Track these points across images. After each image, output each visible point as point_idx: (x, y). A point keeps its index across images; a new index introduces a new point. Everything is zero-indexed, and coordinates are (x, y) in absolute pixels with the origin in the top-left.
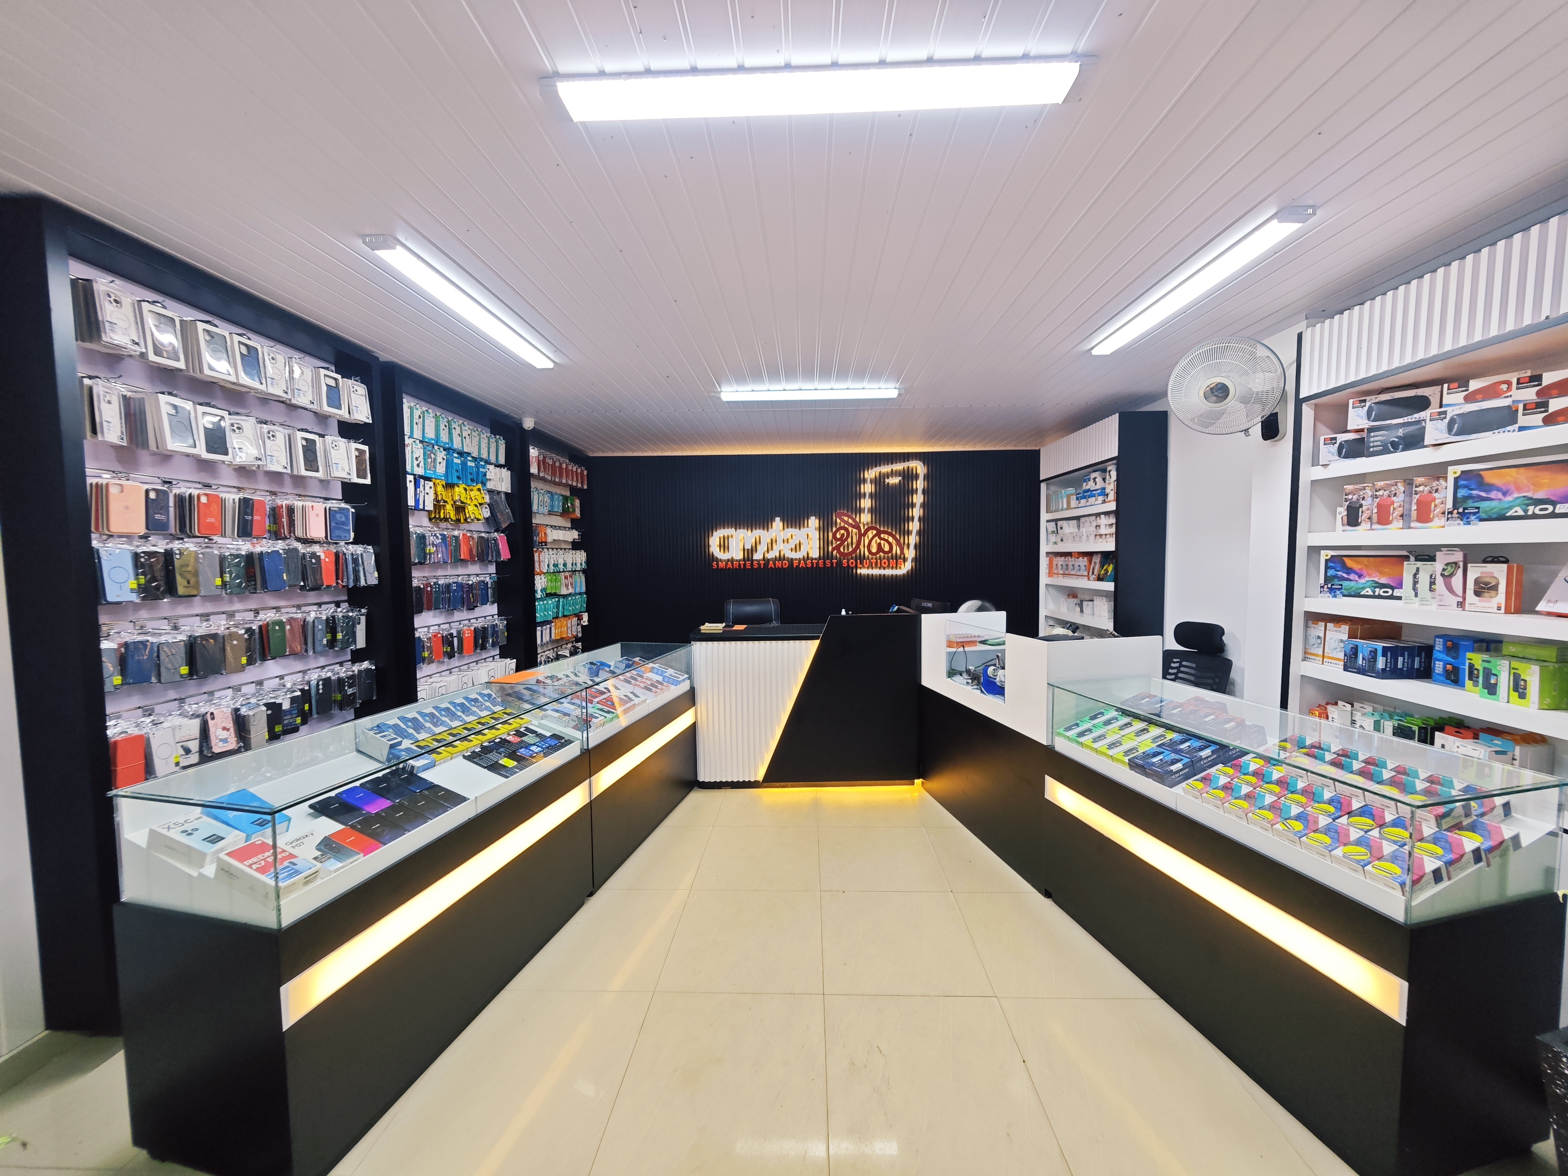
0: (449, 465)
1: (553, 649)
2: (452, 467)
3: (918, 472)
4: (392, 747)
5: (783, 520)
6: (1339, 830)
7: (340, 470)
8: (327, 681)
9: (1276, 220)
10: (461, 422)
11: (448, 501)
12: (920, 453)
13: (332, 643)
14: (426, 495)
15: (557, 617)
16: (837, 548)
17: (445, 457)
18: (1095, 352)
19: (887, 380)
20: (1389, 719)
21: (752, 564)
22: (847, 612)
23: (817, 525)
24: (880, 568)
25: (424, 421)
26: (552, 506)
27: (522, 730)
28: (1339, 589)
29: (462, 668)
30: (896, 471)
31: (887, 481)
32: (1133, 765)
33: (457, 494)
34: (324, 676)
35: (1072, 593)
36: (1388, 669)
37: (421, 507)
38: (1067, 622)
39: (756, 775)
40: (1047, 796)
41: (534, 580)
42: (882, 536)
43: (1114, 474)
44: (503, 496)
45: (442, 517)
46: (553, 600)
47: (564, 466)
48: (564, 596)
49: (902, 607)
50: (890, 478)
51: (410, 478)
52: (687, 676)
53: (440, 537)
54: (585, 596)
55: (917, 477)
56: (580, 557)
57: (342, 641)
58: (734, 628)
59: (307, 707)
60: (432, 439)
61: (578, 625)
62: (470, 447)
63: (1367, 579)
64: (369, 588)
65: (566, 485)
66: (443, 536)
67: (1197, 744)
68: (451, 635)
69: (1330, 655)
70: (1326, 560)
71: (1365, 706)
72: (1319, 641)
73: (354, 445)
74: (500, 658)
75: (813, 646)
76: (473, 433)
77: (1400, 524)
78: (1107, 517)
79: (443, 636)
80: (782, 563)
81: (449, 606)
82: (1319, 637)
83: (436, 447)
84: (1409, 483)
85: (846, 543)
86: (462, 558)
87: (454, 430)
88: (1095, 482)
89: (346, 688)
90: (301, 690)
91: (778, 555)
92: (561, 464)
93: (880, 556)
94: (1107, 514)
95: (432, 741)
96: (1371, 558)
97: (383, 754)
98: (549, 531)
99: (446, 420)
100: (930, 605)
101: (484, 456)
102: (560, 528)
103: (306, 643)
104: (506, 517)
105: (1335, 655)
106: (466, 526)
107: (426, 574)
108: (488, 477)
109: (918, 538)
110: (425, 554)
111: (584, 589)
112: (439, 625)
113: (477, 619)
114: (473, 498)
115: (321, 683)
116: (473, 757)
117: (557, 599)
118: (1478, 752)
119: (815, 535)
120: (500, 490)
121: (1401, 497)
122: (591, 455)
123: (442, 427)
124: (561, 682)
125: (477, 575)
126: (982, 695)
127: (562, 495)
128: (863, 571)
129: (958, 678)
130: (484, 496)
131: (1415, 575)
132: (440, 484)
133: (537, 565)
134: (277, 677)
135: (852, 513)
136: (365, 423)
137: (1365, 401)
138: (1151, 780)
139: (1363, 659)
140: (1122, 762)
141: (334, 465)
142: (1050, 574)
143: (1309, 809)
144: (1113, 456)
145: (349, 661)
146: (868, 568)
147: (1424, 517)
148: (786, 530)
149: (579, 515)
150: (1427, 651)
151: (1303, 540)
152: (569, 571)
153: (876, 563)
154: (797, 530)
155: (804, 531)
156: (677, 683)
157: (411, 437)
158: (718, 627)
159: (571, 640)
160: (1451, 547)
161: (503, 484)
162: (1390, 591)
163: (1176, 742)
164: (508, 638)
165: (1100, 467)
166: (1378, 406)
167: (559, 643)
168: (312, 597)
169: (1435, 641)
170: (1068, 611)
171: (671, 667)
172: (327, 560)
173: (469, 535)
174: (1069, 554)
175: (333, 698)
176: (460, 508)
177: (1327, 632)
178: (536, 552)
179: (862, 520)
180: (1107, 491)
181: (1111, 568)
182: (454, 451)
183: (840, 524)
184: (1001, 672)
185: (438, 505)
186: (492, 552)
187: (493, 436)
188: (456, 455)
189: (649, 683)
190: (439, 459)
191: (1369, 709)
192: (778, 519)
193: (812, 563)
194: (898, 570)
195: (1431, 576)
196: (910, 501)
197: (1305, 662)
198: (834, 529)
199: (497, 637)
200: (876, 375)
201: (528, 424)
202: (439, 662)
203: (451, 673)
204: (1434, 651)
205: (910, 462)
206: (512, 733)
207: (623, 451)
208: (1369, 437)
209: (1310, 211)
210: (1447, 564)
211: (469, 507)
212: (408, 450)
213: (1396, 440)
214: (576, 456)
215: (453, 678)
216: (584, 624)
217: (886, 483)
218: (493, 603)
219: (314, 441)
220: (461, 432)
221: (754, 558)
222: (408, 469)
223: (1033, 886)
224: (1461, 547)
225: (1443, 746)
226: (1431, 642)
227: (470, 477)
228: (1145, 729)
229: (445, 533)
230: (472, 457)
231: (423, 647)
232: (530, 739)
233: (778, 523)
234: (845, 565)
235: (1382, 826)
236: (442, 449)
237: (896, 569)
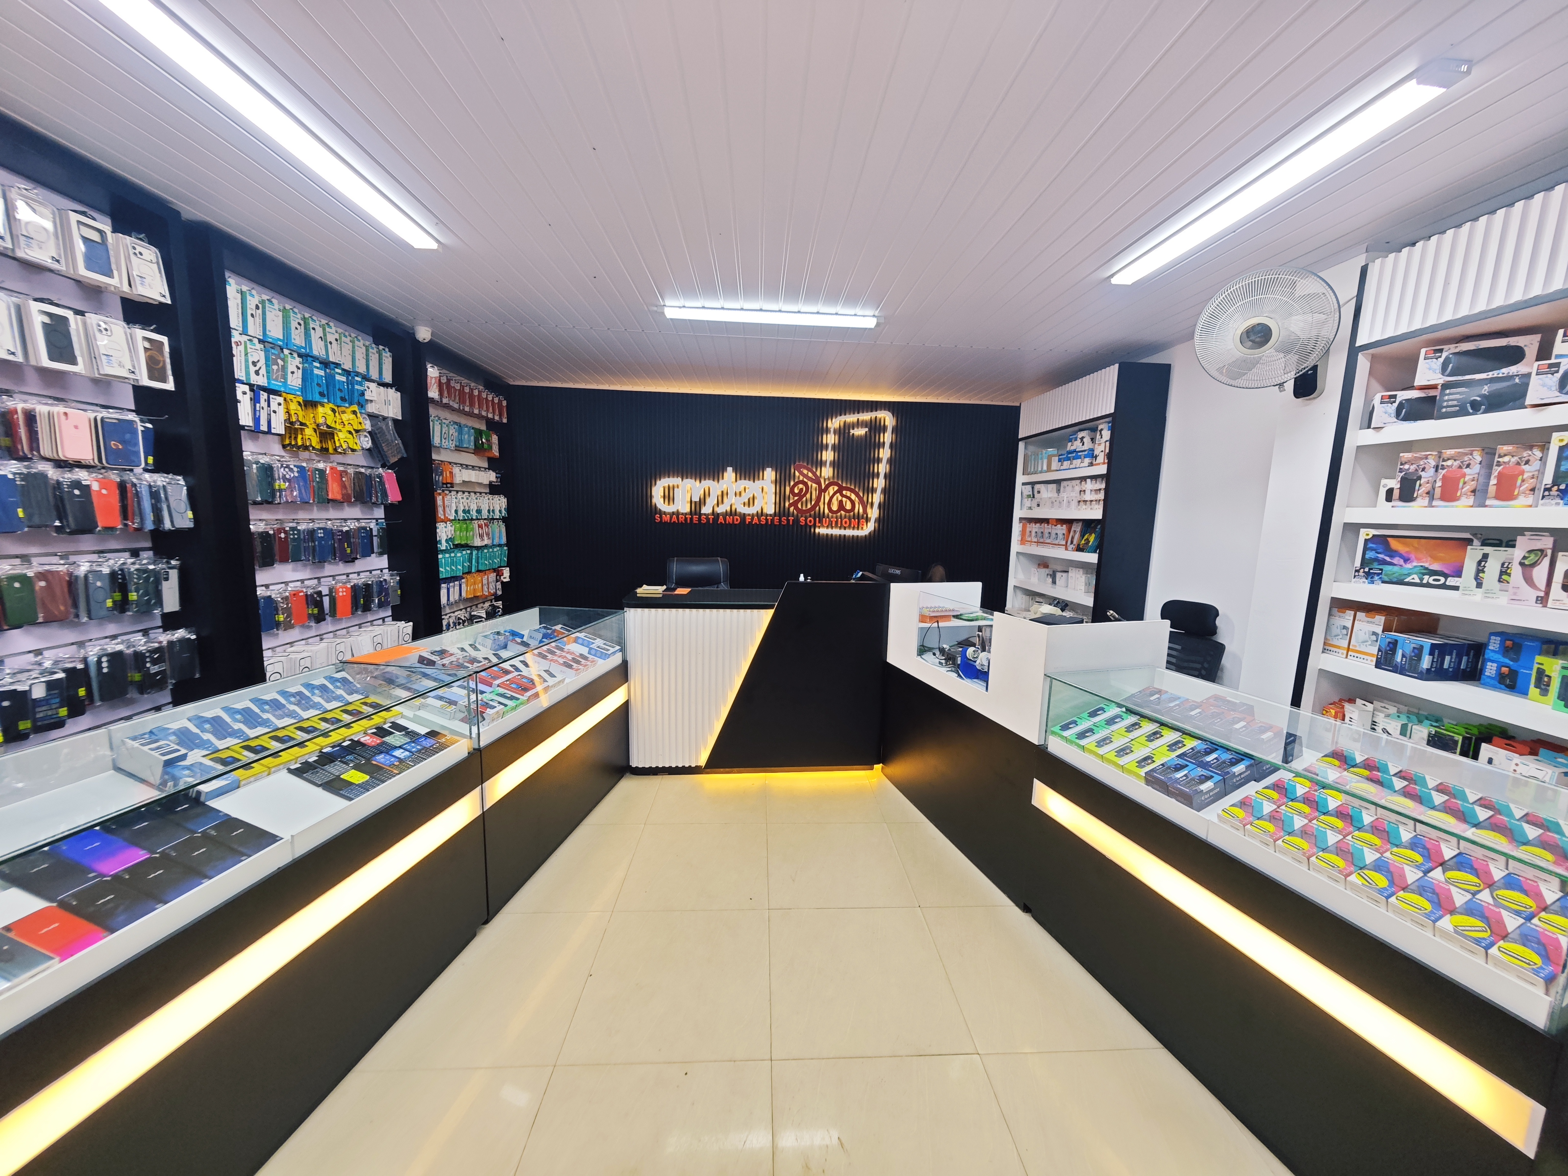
0: (307, 376)
1: (466, 609)
2: (312, 379)
3: (886, 424)
4: (168, 764)
5: (735, 470)
6: (1437, 891)
7: (116, 365)
8: (116, 658)
9: (1414, 81)
10: (324, 322)
11: (308, 423)
12: (890, 403)
13: (122, 606)
14: (272, 414)
15: (469, 572)
16: (795, 504)
17: (300, 366)
18: (1115, 281)
19: (864, 306)
20: (1417, 723)
21: (700, 519)
22: (806, 579)
23: (773, 478)
24: (840, 528)
25: (264, 313)
26: (461, 441)
27: (386, 726)
28: (1378, 574)
29: (338, 633)
30: (863, 421)
31: (852, 431)
32: (1151, 780)
33: (320, 415)
34: (110, 650)
35: (1043, 563)
36: (1433, 670)
37: (264, 427)
38: (1055, 599)
39: (697, 760)
40: (1034, 802)
41: (436, 528)
42: (844, 492)
43: (1107, 435)
44: (390, 423)
45: (300, 443)
46: (464, 552)
47: (476, 393)
48: (478, 548)
49: (867, 573)
50: (856, 429)
51: (240, 389)
52: (618, 648)
53: (295, 469)
54: (506, 548)
55: (884, 429)
56: (499, 503)
57: (137, 603)
58: (676, 592)
59: (82, 692)
60: (279, 340)
61: (497, 581)
62: (340, 354)
63: (1415, 564)
64: (179, 533)
65: (479, 417)
66: (301, 469)
67: (1226, 756)
68: (319, 593)
69: (1357, 649)
70: (1366, 540)
71: (1387, 706)
72: (1345, 632)
73: (140, 333)
74: (393, 620)
75: (766, 616)
76: (343, 338)
77: (1471, 500)
78: (1094, 482)
79: (307, 595)
80: (733, 519)
81: (314, 557)
82: (1345, 627)
83: (286, 352)
84: (1490, 453)
85: (804, 499)
86: (330, 497)
87: (312, 331)
88: (1081, 443)
89: (148, 665)
90: (65, 670)
91: (728, 509)
92: (472, 390)
93: (841, 515)
94: (1094, 478)
95: (241, 750)
96: (1423, 541)
97: (155, 774)
98: (456, 470)
99: (299, 316)
100: (898, 572)
101: (362, 369)
102: (473, 468)
103: (75, 605)
104: (395, 449)
105: (1363, 648)
106: (339, 458)
107: (280, 517)
108: (366, 397)
109: (882, 496)
110: (273, 492)
111: (504, 540)
112: (302, 581)
113: (359, 573)
114: (346, 423)
115: (104, 659)
116: (303, 771)
117: (469, 552)
118: (1543, 773)
119: (770, 489)
120: (386, 415)
121: (1476, 468)
122: (512, 383)
123: (294, 324)
124: (453, 659)
125: (358, 520)
126: (959, 679)
127: (473, 428)
128: (822, 531)
129: (928, 656)
130: (361, 420)
131: (1479, 563)
132: (295, 400)
133: (440, 510)
134: (30, 652)
135: (812, 466)
136: (161, 304)
137: (1441, 351)
138: (1173, 800)
139: (1403, 656)
140: (1137, 775)
141: (103, 357)
142: (1023, 541)
143: (1388, 854)
144: (1108, 413)
145: (159, 627)
146: (827, 527)
147: (1506, 492)
148: (739, 481)
149: (497, 454)
150: (1477, 650)
151: (1340, 516)
152: (485, 519)
153: (836, 522)
154: (751, 482)
155: (759, 484)
156: (605, 656)
157: (244, 332)
158: (658, 590)
159: (489, 598)
160: (1537, 531)
161: (391, 407)
162: (1442, 580)
163: (1199, 752)
164: (402, 596)
165: (1090, 426)
166: (1457, 357)
167: (474, 601)
168: (87, 542)
169: (1490, 639)
170: (1038, 581)
171: (600, 637)
172: (104, 492)
173: (341, 468)
174: (1046, 521)
175: (129, 679)
176: (326, 435)
177: (1356, 622)
178: (440, 494)
179: (823, 475)
180: (1096, 452)
181: (1092, 538)
182: (315, 358)
183: (799, 477)
184: (983, 655)
185: (293, 428)
186: (377, 492)
187: (374, 346)
188: (317, 364)
189: (570, 657)
190: (291, 367)
191: (1393, 710)
192: (730, 469)
193: (767, 520)
194: (860, 531)
195: (1503, 564)
196: (876, 455)
197: (1324, 655)
198: (792, 483)
199: (387, 595)
200: (853, 299)
201: (424, 334)
202: (303, 626)
203: (322, 639)
204: (1487, 651)
205: (878, 412)
206: (370, 732)
207: (550, 380)
208: (1442, 394)
209: (1464, 68)
210: (1530, 552)
211: (340, 434)
212: (238, 352)
213: (1478, 399)
214: (494, 383)
215: (323, 645)
216: (505, 580)
217: (851, 434)
218: (381, 554)
219: (65, 319)
220: (325, 335)
221: (702, 512)
222: (239, 372)
223: (1009, 897)
224: (1552, 531)
225: (1490, 761)
226: (1482, 639)
227: (339, 394)
228: (1155, 733)
229: (304, 465)
230: (343, 370)
231: (276, 609)
232: (396, 739)
233: (730, 473)
234: (803, 523)
235: (1491, 885)
236: (295, 355)
237: (858, 529)
